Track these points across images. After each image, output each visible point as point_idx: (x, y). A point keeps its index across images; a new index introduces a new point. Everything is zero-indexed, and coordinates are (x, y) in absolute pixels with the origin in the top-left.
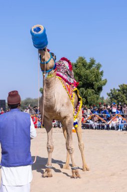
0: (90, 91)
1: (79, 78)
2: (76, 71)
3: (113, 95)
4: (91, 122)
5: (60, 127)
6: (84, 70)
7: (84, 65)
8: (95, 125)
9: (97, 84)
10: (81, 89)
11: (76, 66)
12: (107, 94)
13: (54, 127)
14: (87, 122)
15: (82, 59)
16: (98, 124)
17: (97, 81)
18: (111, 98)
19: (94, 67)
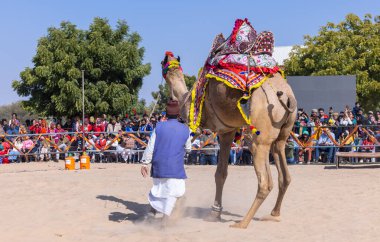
0: (118, 87)
1: (95, 61)
2: (89, 47)
3: (163, 96)
4: (120, 149)
5: (56, 161)
6: (104, 44)
7: (105, 35)
8: (126, 154)
9: (130, 74)
10: (99, 83)
11: (88, 38)
12: (153, 94)
13: (45, 160)
14: (111, 148)
15: (101, 23)
16: (133, 152)
17: (131, 67)
18: (159, 104)
19: (126, 39)
